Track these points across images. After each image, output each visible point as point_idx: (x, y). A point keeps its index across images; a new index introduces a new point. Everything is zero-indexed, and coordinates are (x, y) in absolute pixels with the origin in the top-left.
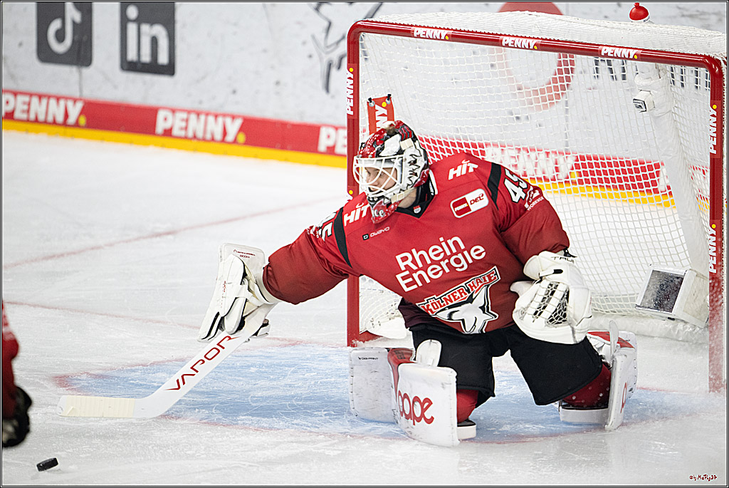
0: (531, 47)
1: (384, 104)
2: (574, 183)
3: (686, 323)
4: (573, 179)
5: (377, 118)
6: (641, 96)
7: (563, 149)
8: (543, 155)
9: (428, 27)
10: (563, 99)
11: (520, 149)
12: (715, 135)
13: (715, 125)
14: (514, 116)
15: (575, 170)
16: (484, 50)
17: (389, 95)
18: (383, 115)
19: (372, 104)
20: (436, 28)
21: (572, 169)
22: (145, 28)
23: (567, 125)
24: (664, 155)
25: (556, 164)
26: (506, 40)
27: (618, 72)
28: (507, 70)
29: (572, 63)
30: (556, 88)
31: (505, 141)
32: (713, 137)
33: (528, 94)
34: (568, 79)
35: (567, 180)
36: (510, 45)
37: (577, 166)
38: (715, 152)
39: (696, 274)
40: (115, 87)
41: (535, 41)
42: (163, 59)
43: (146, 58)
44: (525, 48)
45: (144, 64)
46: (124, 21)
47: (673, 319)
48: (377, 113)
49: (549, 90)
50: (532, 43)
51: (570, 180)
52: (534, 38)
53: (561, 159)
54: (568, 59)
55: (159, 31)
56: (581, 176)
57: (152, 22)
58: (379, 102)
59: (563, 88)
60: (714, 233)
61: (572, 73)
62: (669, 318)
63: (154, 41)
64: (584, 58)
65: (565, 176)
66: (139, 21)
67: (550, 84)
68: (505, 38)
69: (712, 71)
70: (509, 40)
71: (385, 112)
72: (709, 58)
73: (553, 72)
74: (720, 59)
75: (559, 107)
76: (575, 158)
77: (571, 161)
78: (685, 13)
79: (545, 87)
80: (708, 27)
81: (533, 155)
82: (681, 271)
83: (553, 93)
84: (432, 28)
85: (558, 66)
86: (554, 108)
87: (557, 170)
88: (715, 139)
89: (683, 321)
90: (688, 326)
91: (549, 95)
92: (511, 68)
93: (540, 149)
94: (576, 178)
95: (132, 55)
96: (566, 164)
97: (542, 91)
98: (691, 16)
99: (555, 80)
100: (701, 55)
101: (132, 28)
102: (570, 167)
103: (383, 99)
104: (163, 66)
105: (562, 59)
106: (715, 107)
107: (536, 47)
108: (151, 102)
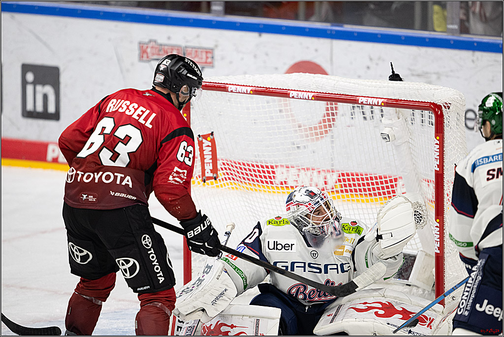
0: (310, 98)
1: (209, 139)
2: (337, 192)
3: (418, 287)
4: (337, 189)
5: (204, 149)
6: (386, 131)
7: (330, 168)
8: (315, 172)
9: (238, 85)
10: (330, 134)
11: (299, 169)
12: (438, 157)
13: (438, 150)
14: (296, 146)
15: (338, 183)
16: (274, 101)
17: (212, 132)
18: (208, 146)
19: (200, 139)
20: (244, 86)
21: (336, 182)
22: (39, 88)
23: (333, 152)
24: (402, 172)
25: (325, 179)
26: (292, 94)
27: (368, 114)
28: (291, 114)
29: (336, 108)
30: (325, 126)
31: (289, 164)
32: (437, 159)
33: (306, 130)
34: (334, 120)
35: (333, 190)
36: (295, 97)
37: (340, 181)
38: (438, 169)
39: (425, 254)
40: (19, 129)
41: (313, 94)
42: (51, 109)
43: (40, 108)
44: (306, 99)
45: (38, 113)
46: (24, 83)
47: (410, 285)
48: (204, 145)
49: (321, 127)
50: (311, 95)
51: (334, 190)
52: (312, 92)
53: (328, 175)
54: (334, 106)
55: (49, 90)
56: (342, 187)
57: (44, 84)
58: (205, 137)
59: (330, 126)
60: (438, 225)
61: (336, 115)
62: (407, 285)
63: (45, 97)
64: (345, 105)
65: (331, 187)
66: (35, 83)
67: (321, 123)
68: (291, 92)
69: (436, 113)
70: (294, 94)
71: (210, 144)
72: (433, 104)
73: (323, 115)
74: (442, 105)
75: (327, 139)
76: (338, 175)
77: (335, 177)
78: (414, 73)
79: (317, 125)
80: (430, 83)
81: (309, 173)
82: (415, 251)
83: (323, 130)
84: (241, 86)
85: (326, 111)
86: (324, 140)
87: (326, 183)
88: (438, 160)
89: (416, 286)
90: (420, 290)
91: (320, 131)
92: (294, 112)
93: (313, 168)
94: (339, 189)
95: (30, 107)
96: (332, 179)
97: (316, 128)
98: (419, 75)
99: (324, 121)
100: (428, 102)
101: (30, 88)
102: (334, 181)
103: (208, 135)
104: (51, 114)
105: (329, 106)
106: (438, 138)
107: (313, 98)
108: (43, 139)
